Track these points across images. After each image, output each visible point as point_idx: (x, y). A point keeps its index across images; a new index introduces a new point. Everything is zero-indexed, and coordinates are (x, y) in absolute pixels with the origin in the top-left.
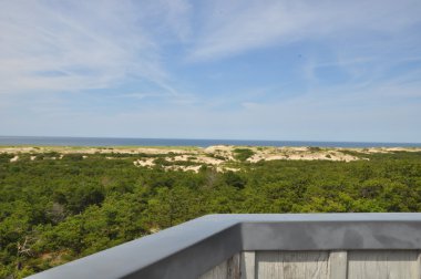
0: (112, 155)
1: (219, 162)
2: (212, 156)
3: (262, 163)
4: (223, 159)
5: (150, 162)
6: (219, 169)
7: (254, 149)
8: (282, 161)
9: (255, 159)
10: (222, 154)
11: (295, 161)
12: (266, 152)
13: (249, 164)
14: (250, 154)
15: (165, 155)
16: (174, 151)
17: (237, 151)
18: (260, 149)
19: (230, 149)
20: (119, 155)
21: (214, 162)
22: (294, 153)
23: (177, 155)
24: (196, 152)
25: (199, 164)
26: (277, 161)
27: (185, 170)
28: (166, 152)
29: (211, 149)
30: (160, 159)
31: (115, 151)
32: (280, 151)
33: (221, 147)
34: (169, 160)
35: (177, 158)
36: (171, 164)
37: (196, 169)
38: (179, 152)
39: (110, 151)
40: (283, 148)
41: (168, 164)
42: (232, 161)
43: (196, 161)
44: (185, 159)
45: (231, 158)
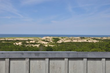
0: (5, 41)
1: (47, 43)
2: (44, 41)
3: (63, 43)
4: (48, 42)
5: (20, 43)
6: (46, 46)
7: (60, 38)
8: (70, 42)
9: (60, 42)
10: (48, 40)
11: (75, 42)
12: (65, 39)
13: (58, 44)
14: (58, 40)
15: (26, 41)
16: (30, 39)
17: (54, 39)
18: (62, 38)
19: (51, 38)
20: (8, 41)
21: (44, 43)
22: (75, 39)
23: (31, 40)
24: (38, 39)
25: (39, 44)
26: (68, 42)
27: (33, 46)
28: (27, 39)
29: (44, 38)
30: (24, 42)
31: (6, 39)
32: (70, 39)
33: (48, 37)
34: (28, 42)
35: (31, 42)
37: (38, 46)
38: (32, 39)
39: (4, 39)
40: (71, 38)
41: (27, 44)
42: (51, 42)
43: (38, 43)
44: (34, 42)
45: (51, 41)
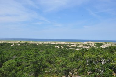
0: (48, 44)
2: (86, 45)
4: (90, 46)
9: (104, 47)
10: (90, 44)
12: (109, 44)
13: (101, 48)
14: (102, 45)
15: (67, 45)
16: (71, 43)
18: (106, 43)
19: (93, 43)
20: (50, 44)
21: (86, 47)
23: (72, 44)
24: (80, 44)
28: (68, 43)
29: (86, 43)
30: (65, 46)
31: (49, 43)
34: (69, 46)
35: (72, 46)
36: (70, 48)
37: (79, 49)
38: (73, 44)
41: (68, 48)
43: (79, 47)
44: (75, 46)
45: (94, 46)
